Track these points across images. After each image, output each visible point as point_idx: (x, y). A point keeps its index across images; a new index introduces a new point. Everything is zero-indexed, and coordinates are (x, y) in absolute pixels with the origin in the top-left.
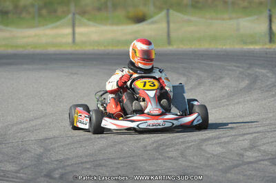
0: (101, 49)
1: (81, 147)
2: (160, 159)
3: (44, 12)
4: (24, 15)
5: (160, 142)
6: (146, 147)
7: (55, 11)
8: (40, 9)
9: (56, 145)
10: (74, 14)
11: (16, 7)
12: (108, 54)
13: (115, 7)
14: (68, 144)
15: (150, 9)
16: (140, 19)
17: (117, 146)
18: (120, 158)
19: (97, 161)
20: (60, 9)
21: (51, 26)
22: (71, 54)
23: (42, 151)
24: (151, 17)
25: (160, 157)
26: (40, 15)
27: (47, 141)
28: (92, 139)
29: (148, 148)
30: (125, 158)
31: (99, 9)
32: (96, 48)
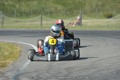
0: (93, 29)
1: (84, 72)
2: (118, 78)
3: (68, 13)
4: (59, 14)
5: (119, 71)
6: (112, 73)
7: (73, 12)
8: (66, 11)
9: (73, 71)
10: (81, 14)
11: (56, 10)
12: (96, 31)
13: (99, 11)
14: (79, 70)
15: (114, 12)
16: (110, 17)
17: (100, 72)
18: (101, 77)
19: (91, 78)
20: (75, 12)
21: (71, 19)
22: (80, 31)
23: (67, 73)
24: (115, 16)
25: (119, 77)
26: (66, 14)
27: (70, 69)
28: (89, 68)
29: (114, 73)
30: (103, 77)
31: (92, 12)
32: (91, 29)
